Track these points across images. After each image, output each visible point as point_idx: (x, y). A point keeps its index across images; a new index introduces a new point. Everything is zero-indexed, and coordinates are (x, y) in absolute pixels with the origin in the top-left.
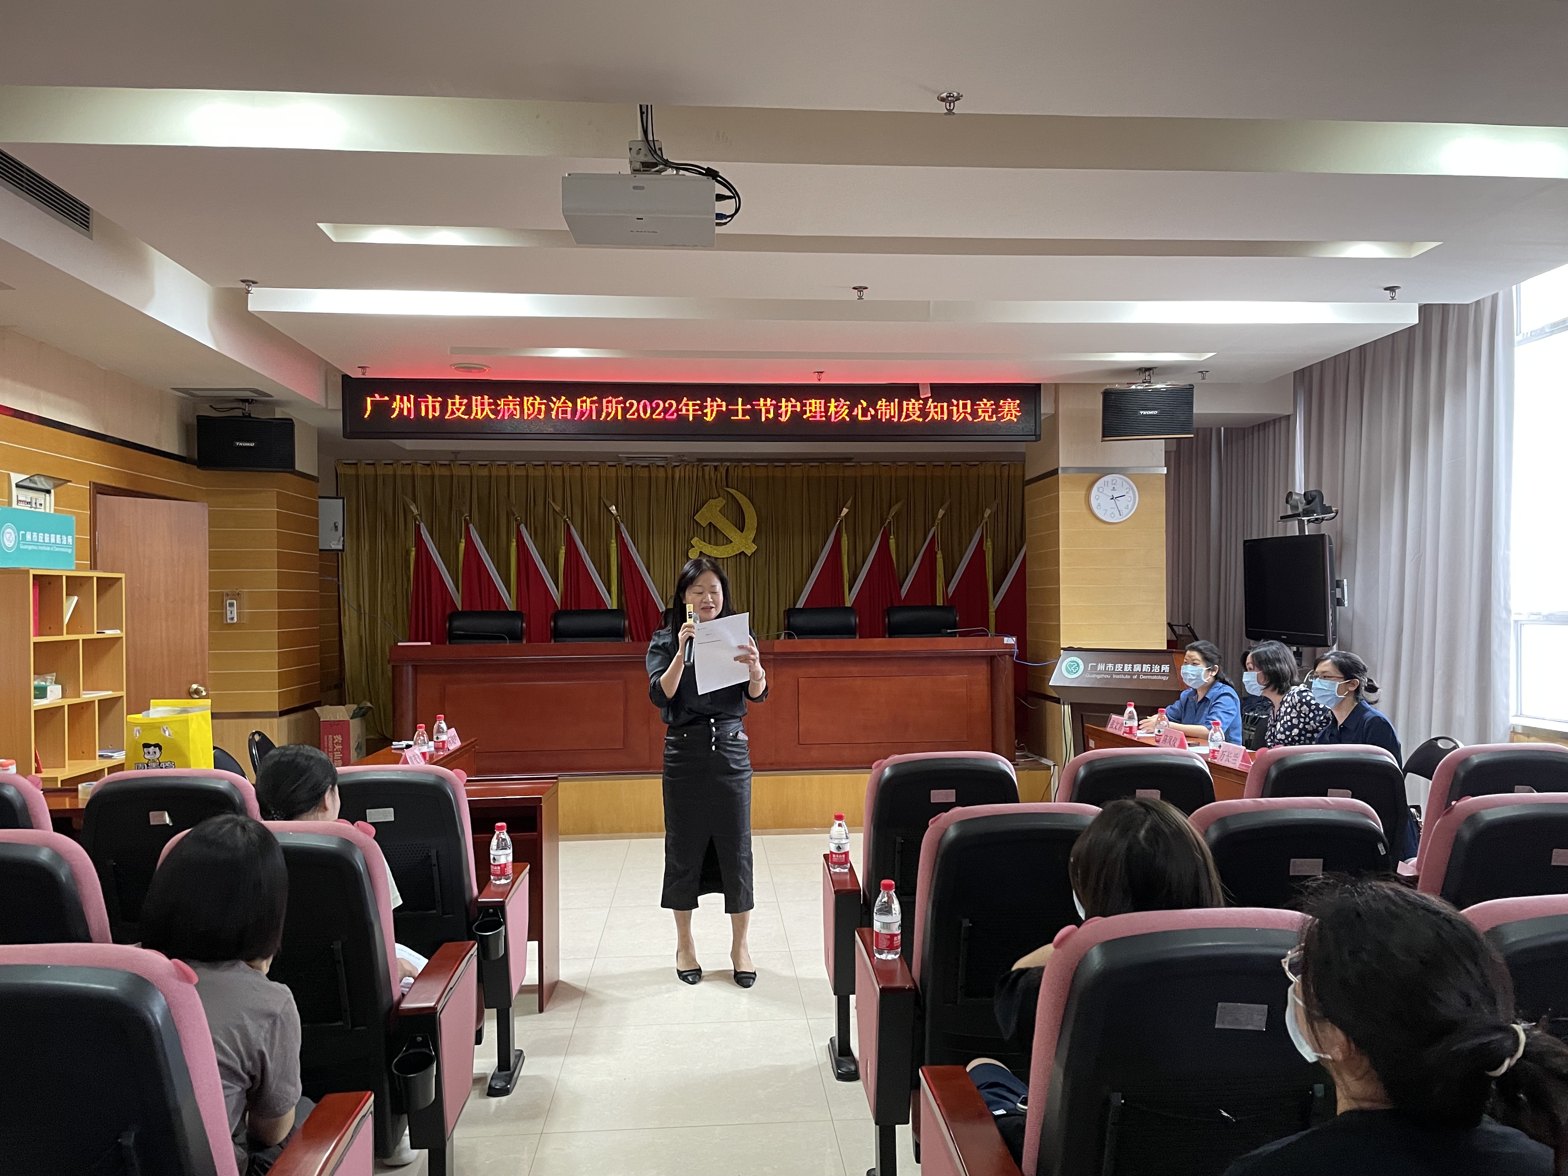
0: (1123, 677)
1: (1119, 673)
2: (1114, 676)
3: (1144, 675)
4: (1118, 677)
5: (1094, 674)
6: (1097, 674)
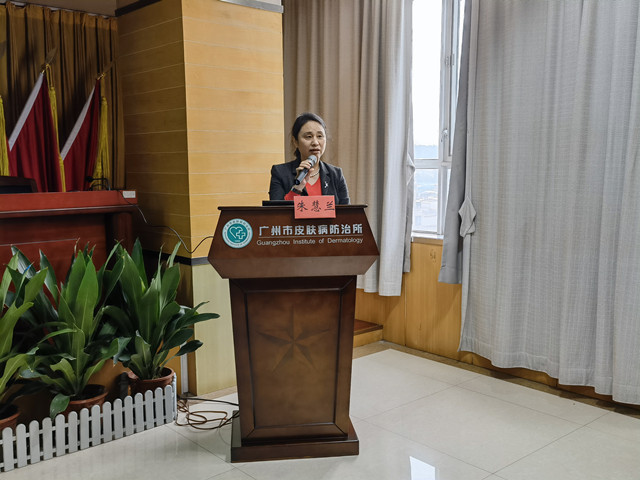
0: (305, 242)
1: (300, 238)
4: (300, 242)
5: (269, 240)
6: (272, 240)
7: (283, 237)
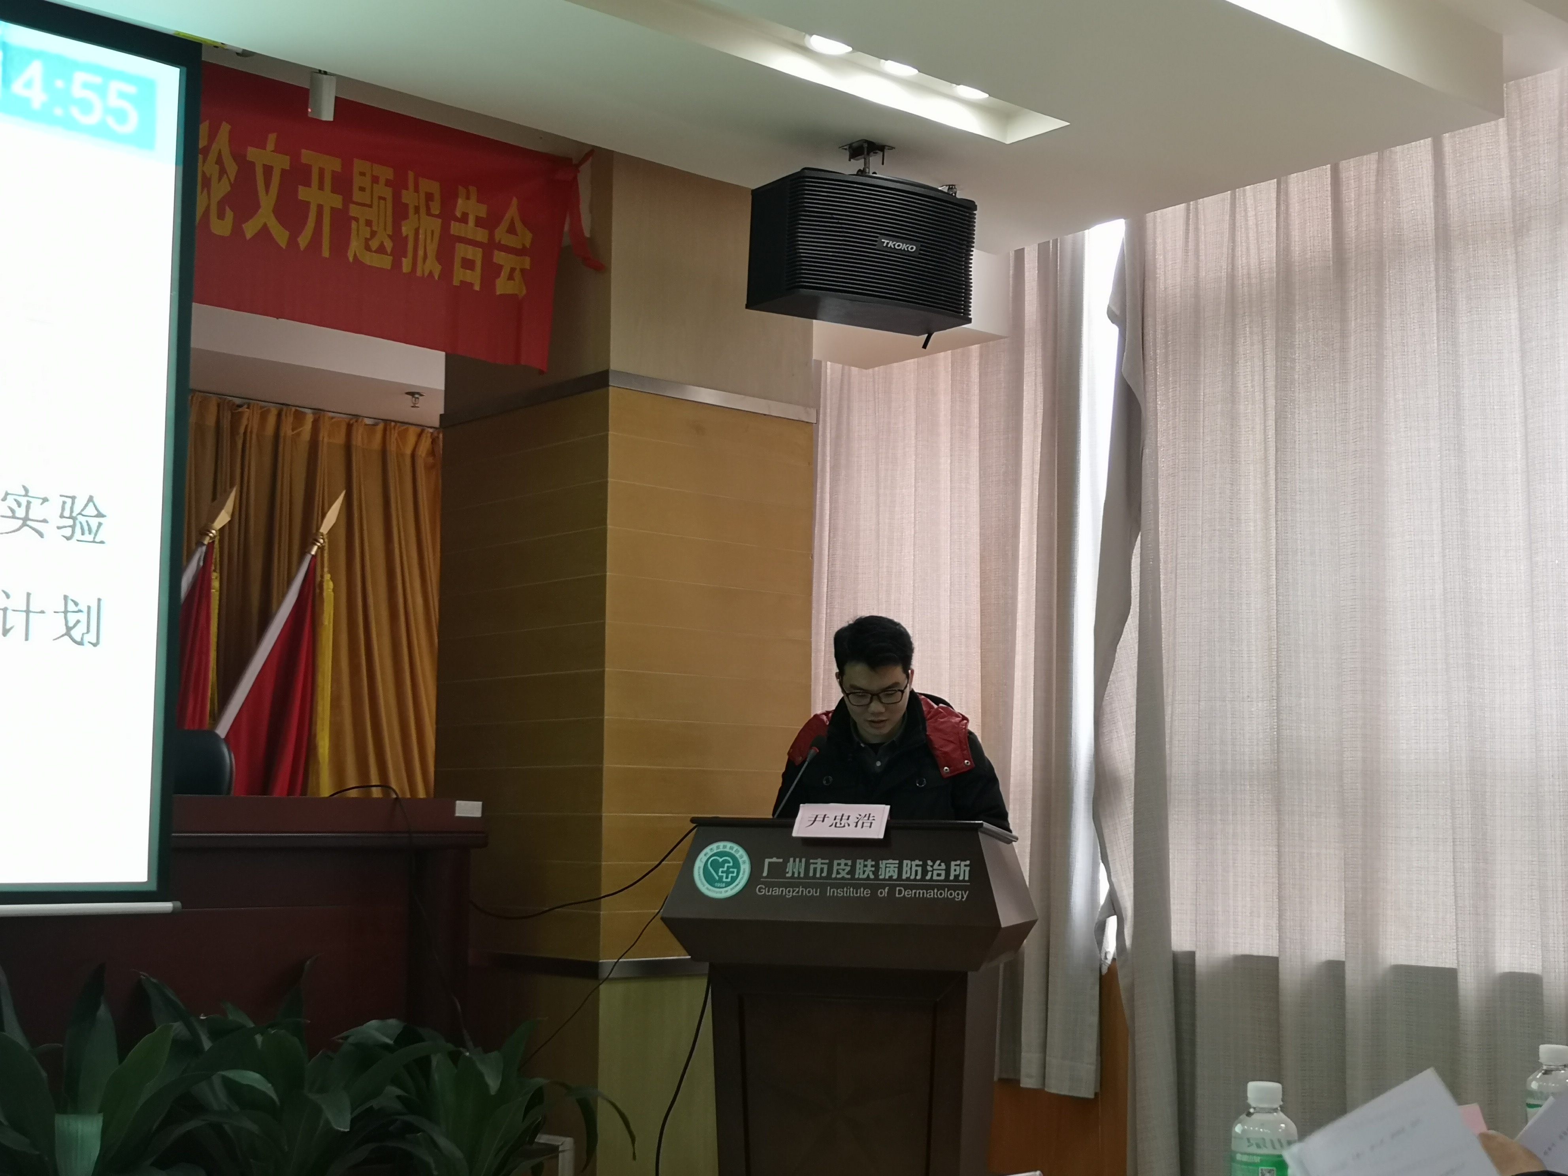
0: (851, 892)
1: (841, 884)
2: (830, 892)
3: (906, 887)
4: (840, 893)
5: (779, 885)
6: (786, 885)
7: (807, 881)
